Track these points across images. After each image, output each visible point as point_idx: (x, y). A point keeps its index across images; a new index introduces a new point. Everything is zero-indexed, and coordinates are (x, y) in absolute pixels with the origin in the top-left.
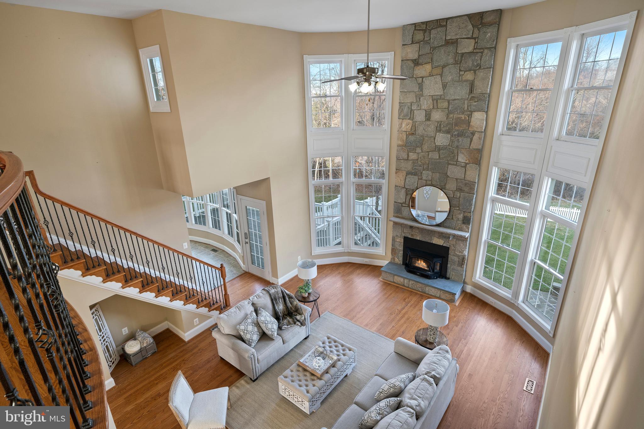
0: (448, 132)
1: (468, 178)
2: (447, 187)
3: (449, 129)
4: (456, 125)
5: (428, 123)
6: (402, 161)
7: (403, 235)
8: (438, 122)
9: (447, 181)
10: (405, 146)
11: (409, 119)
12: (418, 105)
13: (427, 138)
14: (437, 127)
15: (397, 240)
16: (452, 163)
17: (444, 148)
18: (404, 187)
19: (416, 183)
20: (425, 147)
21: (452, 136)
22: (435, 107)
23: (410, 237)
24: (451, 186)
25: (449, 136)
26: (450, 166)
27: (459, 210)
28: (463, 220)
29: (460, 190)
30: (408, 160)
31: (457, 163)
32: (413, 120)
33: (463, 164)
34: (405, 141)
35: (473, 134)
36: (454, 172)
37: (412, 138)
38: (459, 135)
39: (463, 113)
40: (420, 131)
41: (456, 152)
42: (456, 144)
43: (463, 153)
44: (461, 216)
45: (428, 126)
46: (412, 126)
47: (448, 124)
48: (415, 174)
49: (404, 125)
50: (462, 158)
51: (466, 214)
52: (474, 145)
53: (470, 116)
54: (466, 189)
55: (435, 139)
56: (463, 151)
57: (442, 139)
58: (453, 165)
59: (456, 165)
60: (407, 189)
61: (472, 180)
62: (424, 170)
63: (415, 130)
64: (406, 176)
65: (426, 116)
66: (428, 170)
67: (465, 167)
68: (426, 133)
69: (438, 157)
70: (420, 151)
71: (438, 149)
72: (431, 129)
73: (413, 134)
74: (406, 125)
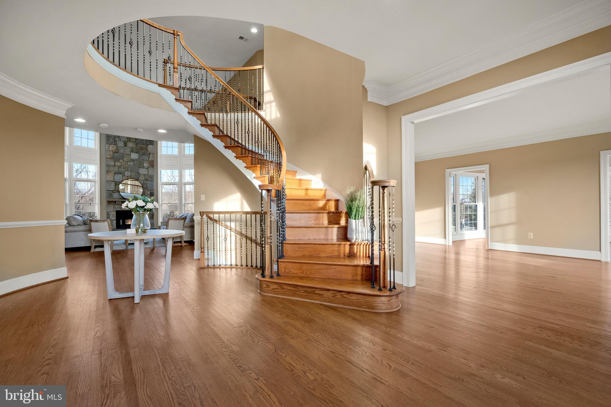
0: (137, 153)
1: (150, 174)
2: (140, 179)
3: (138, 151)
4: (141, 149)
5: (126, 147)
6: (111, 167)
7: (115, 210)
8: (131, 148)
9: (139, 176)
10: (113, 158)
11: (114, 145)
12: (119, 139)
13: (126, 155)
14: (131, 150)
15: (111, 214)
16: (141, 167)
17: (136, 160)
18: (114, 181)
19: (121, 178)
20: (125, 159)
21: (139, 155)
22: (129, 140)
23: (120, 210)
24: (142, 178)
25: (138, 154)
26: (140, 169)
27: (147, 189)
28: (150, 195)
29: (146, 180)
30: (115, 166)
31: (143, 167)
32: (116, 145)
33: (147, 168)
34: (112, 156)
35: (150, 154)
36: (142, 171)
37: (116, 155)
38: (143, 154)
39: (144, 145)
40: (121, 151)
41: (142, 162)
42: (142, 158)
43: (146, 162)
44: (149, 193)
45: (126, 149)
46: (116, 149)
47: (136, 149)
48: (120, 173)
49: (111, 148)
50: (146, 165)
51: (151, 191)
52: (150, 159)
53: (147, 146)
54: (150, 179)
55: (130, 156)
56: (146, 161)
57: (134, 156)
58: (142, 168)
59: (143, 168)
60: (115, 182)
61: (152, 175)
62: (125, 171)
63: (118, 150)
64: (114, 175)
65: (124, 144)
66: (128, 171)
67: (148, 169)
68: (125, 152)
69: (133, 164)
70: (122, 161)
71: (133, 160)
72: (128, 151)
73: (117, 152)
74: (112, 148)
